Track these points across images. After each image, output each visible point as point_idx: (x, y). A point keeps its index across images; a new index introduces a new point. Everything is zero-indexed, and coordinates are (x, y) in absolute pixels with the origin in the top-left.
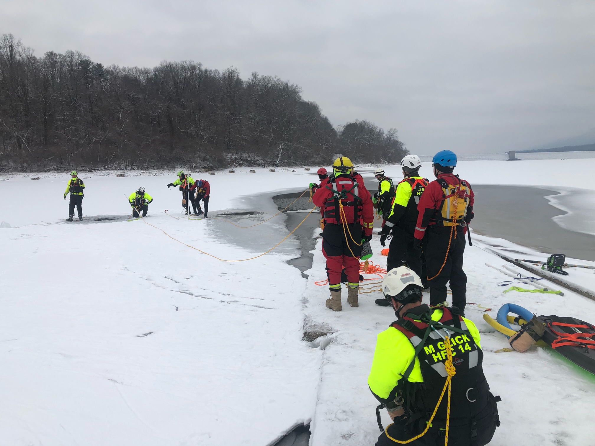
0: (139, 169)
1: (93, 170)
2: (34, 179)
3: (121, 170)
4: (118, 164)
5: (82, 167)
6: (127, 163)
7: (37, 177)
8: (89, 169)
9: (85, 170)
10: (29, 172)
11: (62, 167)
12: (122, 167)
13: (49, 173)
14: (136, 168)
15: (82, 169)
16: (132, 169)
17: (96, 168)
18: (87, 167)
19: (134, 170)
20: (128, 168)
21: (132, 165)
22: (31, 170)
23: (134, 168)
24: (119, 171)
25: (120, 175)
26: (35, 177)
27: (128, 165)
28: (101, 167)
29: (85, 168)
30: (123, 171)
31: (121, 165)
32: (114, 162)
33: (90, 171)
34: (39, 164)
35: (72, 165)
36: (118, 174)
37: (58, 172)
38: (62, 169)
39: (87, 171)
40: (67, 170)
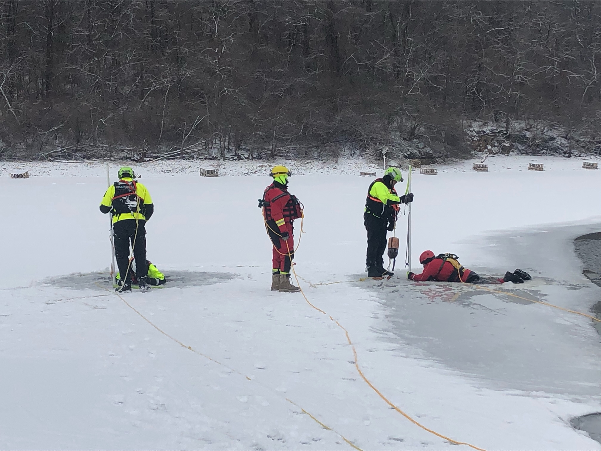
0: (253, 158)
1: (148, 159)
2: (18, 176)
3: (211, 159)
4: (206, 144)
5: (123, 150)
6: (226, 144)
7: (23, 173)
8: (138, 155)
9: (129, 158)
10: (7, 161)
11: (79, 151)
12: (214, 152)
13: (51, 163)
14: (247, 156)
15: (122, 155)
16: (236, 158)
17: (154, 155)
18: (135, 151)
19: (242, 159)
20: (228, 155)
21: (238, 147)
22: (11, 156)
23: (242, 156)
24: (207, 161)
25: (208, 172)
26: (19, 173)
27: (229, 149)
28: (167, 151)
29: (129, 154)
30: (216, 161)
31: (211, 148)
32: (197, 140)
33: (141, 160)
34: (30, 141)
35: (101, 145)
36: (204, 170)
37: (70, 161)
38: (78, 154)
39: (134, 160)
40: (89, 158)
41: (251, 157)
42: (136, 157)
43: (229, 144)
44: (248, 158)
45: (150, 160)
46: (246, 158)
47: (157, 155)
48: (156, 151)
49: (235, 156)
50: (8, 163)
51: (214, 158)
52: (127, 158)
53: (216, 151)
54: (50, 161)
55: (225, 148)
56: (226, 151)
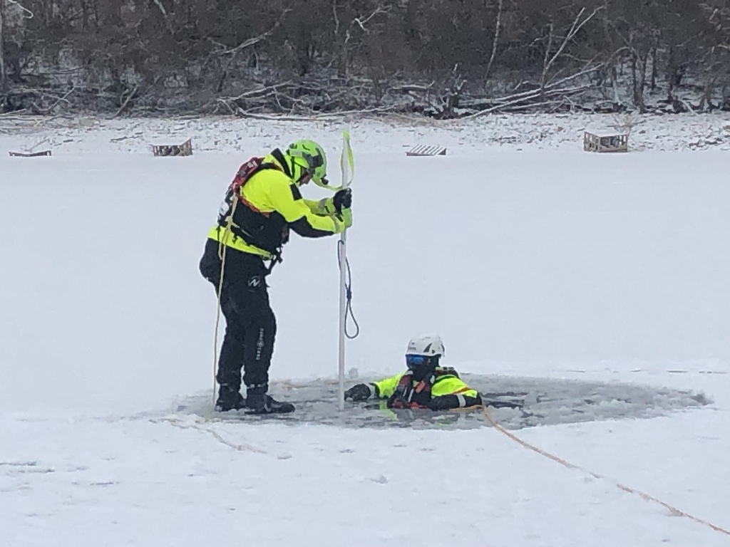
0: (712, 107)
1: (464, 111)
2: (169, 151)
3: (610, 111)
4: (600, 75)
5: (406, 91)
6: (648, 74)
7: (179, 144)
8: (439, 101)
9: (420, 109)
10: (146, 116)
11: (306, 92)
12: (619, 94)
13: (242, 121)
14: (697, 104)
15: (403, 102)
16: (670, 107)
17: (477, 101)
18: (432, 91)
19: (685, 111)
20: (651, 102)
21: (676, 82)
22: (155, 104)
23: (686, 104)
24: (601, 116)
25: (603, 140)
26: (170, 144)
27: (653, 86)
28: (507, 92)
29: (419, 100)
30: (623, 115)
31: (611, 85)
32: (578, 65)
33: (447, 114)
34: (196, 71)
35: (356, 78)
36: (594, 137)
37: (284, 116)
38: (305, 100)
39: (430, 114)
40: (328, 109)
41: (706, 106)
42: (435, 106)
43: (655, 75)
44: (698, 109)
45: (467, 114)
46: (694, 108)
47: (485, 101)
48: (482, 92)
49: (668, 102)
50: (146, 121)
51: (618, 109)
52: (415, 109)
53: (623, 90)
54: (241, 115)
55: (644, 84)
56: (646, 90)
